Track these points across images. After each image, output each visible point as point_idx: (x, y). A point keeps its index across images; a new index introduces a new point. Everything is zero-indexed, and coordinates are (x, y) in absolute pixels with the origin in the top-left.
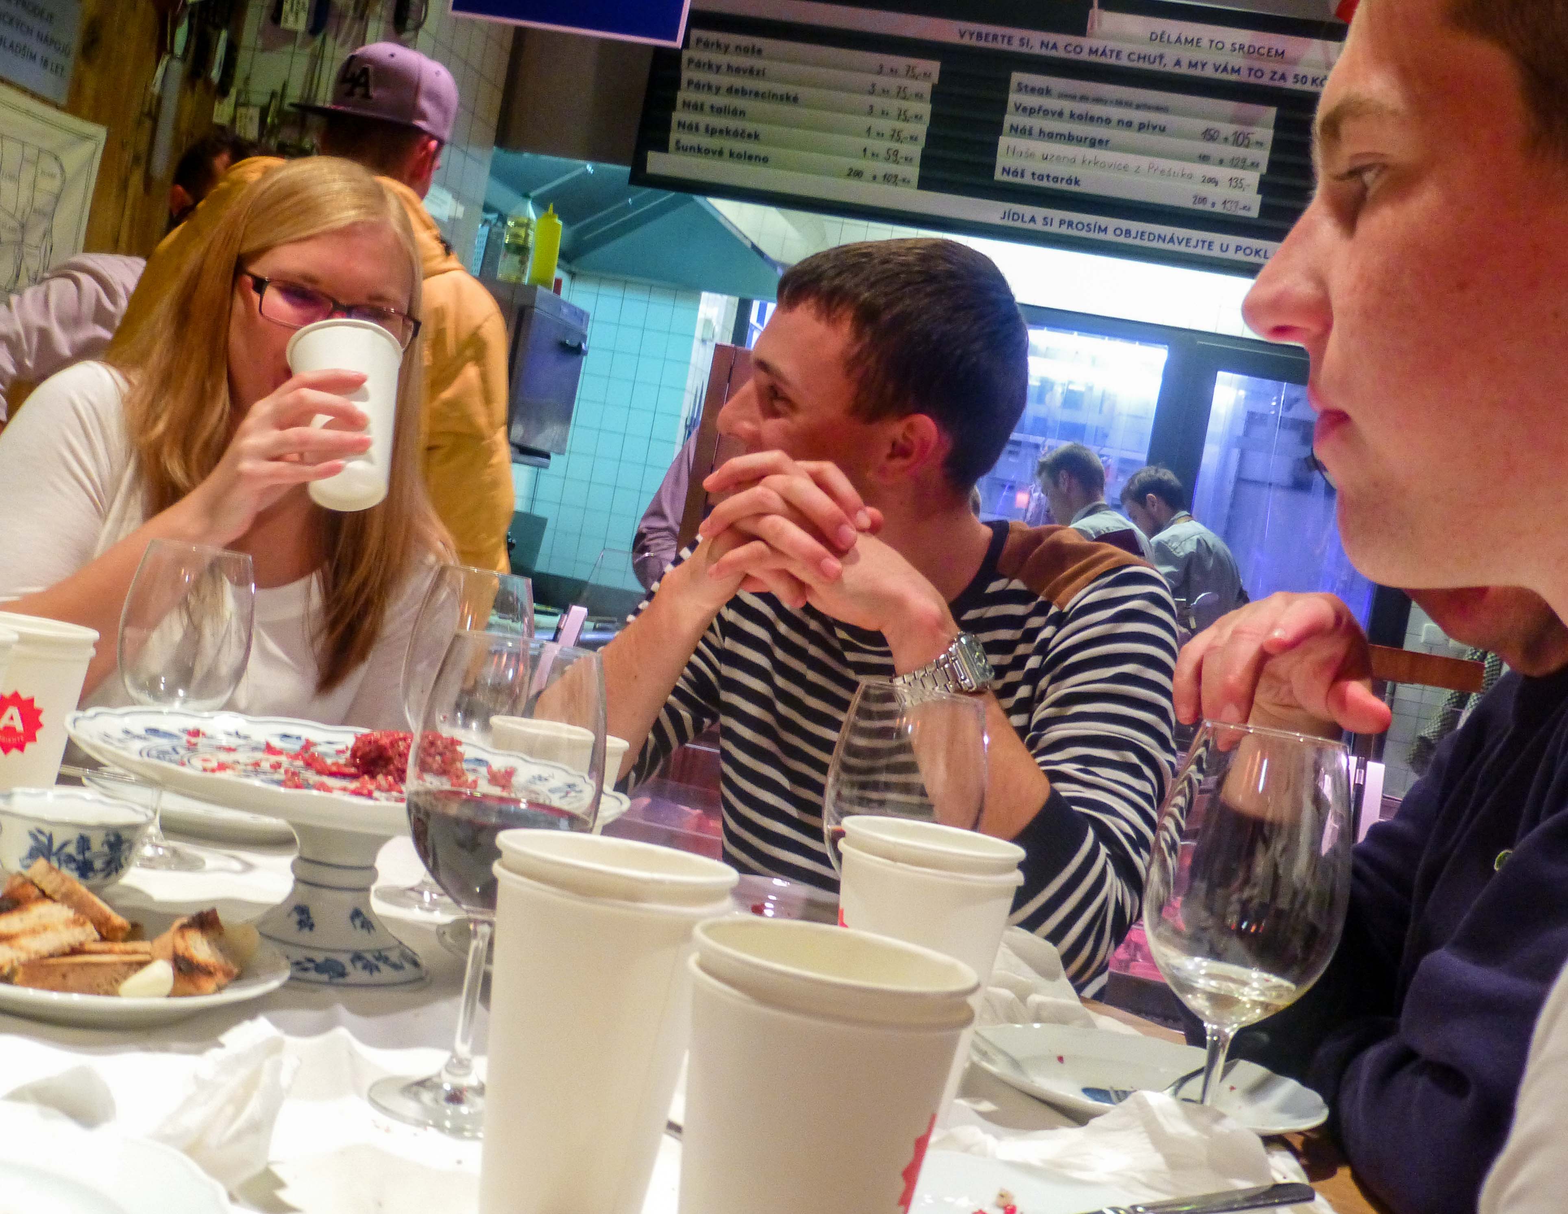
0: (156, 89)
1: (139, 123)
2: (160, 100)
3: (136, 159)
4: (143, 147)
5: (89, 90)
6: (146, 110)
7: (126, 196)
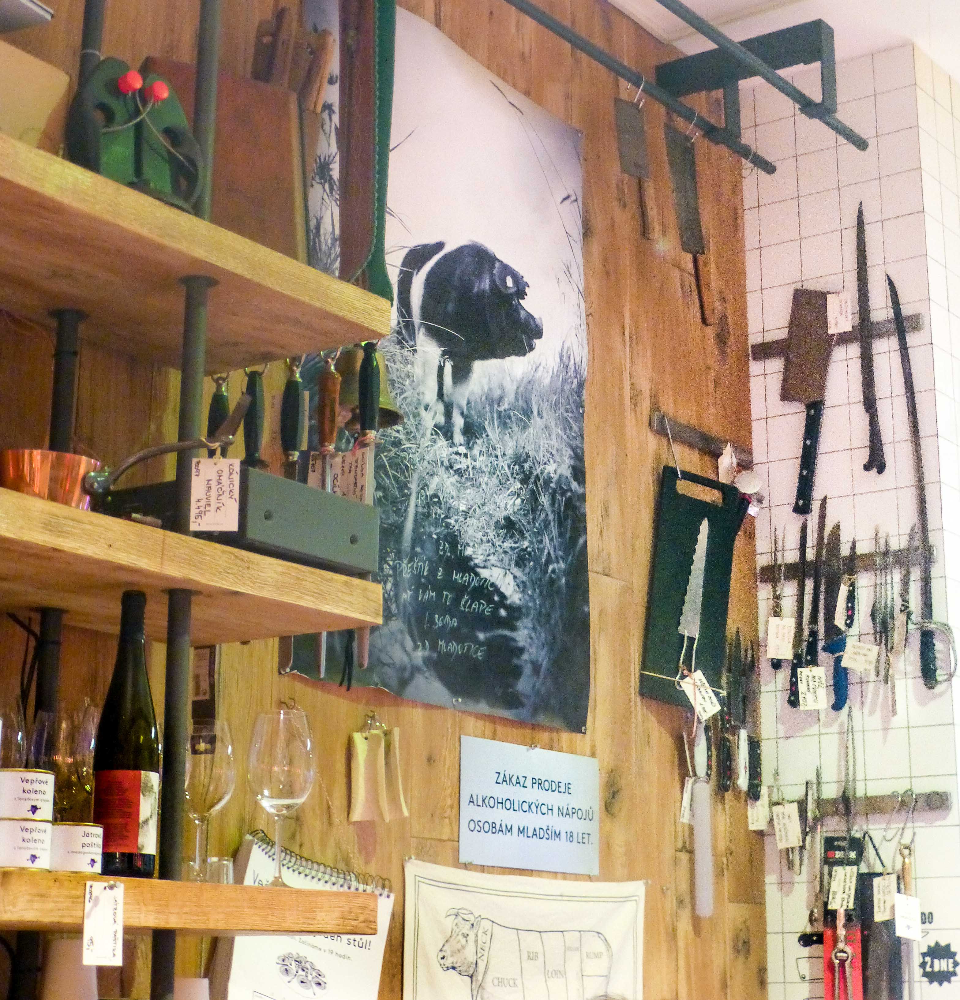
0: (685, 819)
1: (676, 860)
2: (691, 829)
3: (680, 902)
4: (684, 886)
5: (619, 849)
6: (680, 845)
7: (677, 947)
